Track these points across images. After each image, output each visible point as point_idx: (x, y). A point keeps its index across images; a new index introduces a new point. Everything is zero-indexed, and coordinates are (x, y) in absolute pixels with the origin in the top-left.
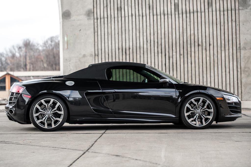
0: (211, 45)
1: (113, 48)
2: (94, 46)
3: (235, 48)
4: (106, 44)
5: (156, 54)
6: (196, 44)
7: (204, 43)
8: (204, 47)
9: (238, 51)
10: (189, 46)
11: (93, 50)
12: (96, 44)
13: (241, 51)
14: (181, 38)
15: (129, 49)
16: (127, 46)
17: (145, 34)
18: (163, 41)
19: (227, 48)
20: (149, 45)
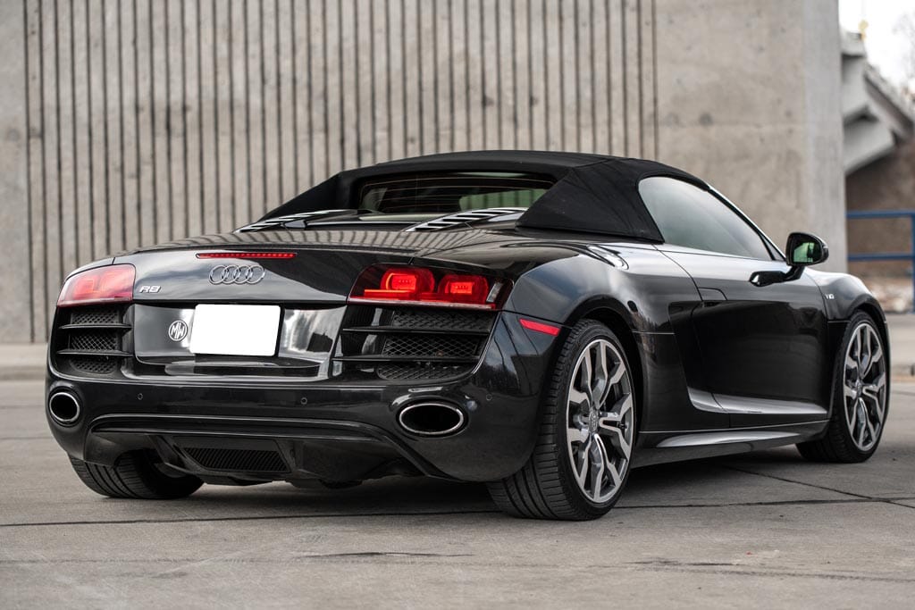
0: (537, 101)
1: (113, 103)
2: (22, 93)
3: (634, 118)
4: (81, 89)
5: (303, 136)
6: (476, 98)
7: (508, 94)
8: (507, 113)
9: (649, 129)
10: (444, 105)
11: (21, 109)
12: (35, 85)
13: (661, 129)
14: (412, 72)
15: (185, 109)
16: (176, 97)
17: (254, 49)
18: (333, 80)
19: (602, 117)
20: (271, 94)
